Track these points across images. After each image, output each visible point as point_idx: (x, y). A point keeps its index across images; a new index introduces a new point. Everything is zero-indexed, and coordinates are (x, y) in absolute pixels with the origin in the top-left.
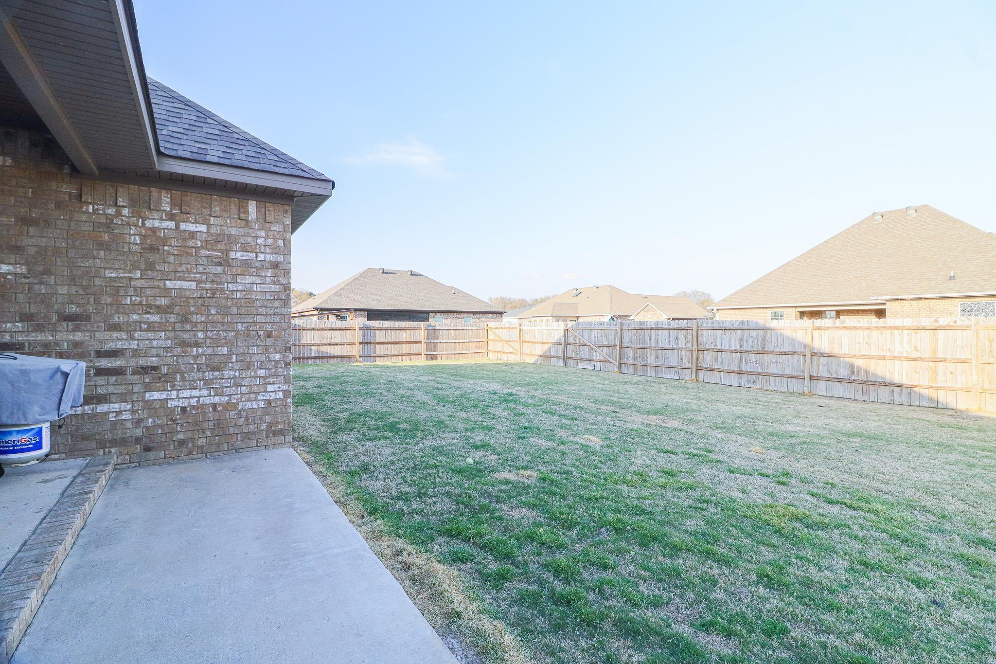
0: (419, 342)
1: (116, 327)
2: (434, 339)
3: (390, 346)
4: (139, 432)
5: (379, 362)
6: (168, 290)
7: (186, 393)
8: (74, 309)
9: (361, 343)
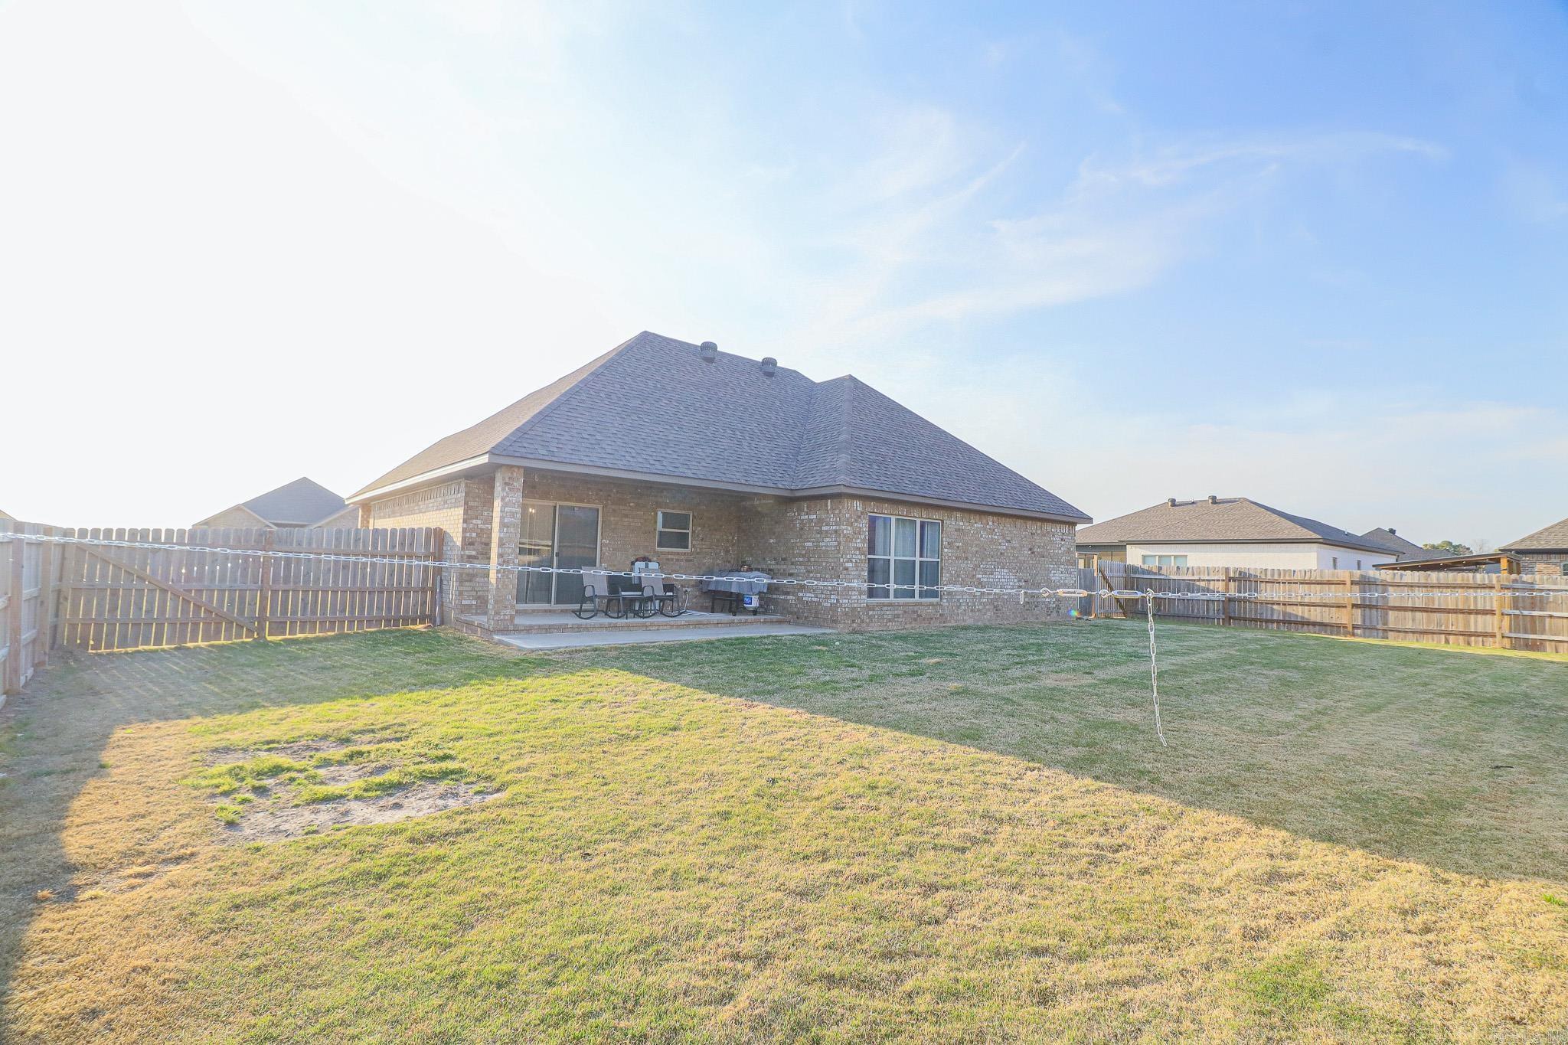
0: (1492, 612)
1: (792, 564)
2: (1533, 609)
3: (1418, 615)
4: (796, 610)
5: (1393, 641)
6: (805, 547)
7: (808, 595)
8: (784, 556)
9: (1354, 606)
